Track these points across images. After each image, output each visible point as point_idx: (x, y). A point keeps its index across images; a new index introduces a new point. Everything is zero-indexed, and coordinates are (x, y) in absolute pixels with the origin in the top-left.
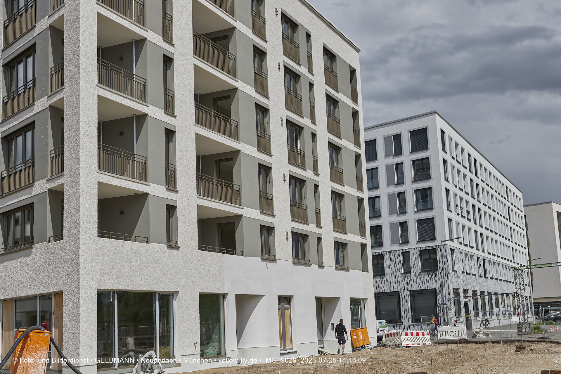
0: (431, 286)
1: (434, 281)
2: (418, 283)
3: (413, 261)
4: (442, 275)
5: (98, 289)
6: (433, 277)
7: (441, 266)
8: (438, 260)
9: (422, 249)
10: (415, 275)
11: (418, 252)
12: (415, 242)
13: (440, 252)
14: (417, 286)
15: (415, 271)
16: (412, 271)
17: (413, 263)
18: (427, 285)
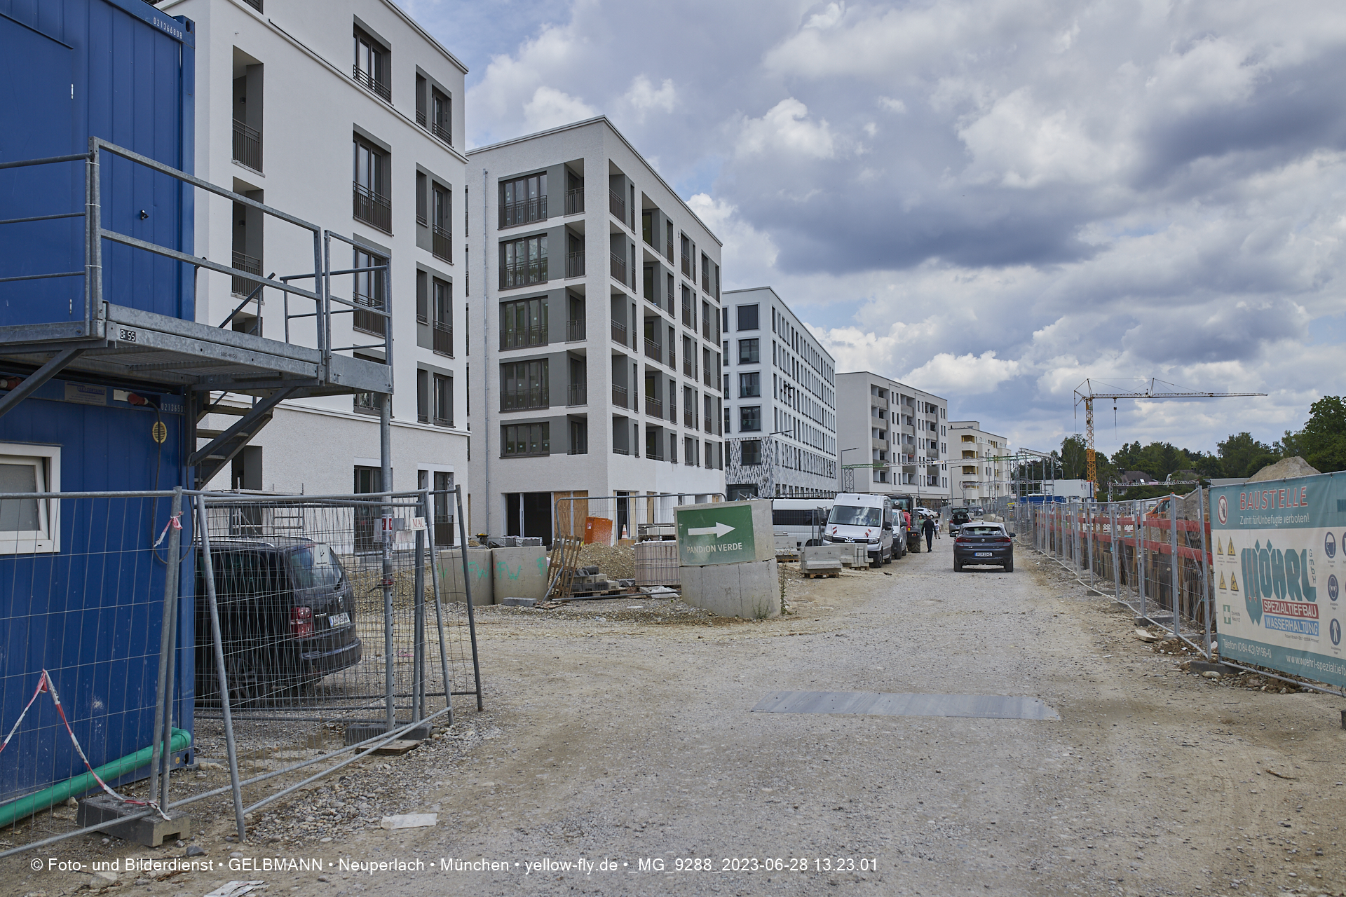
0: (753, 481)
1: (756, 476)
2: (737, 477)
3: (734, 452)
4: (766, 469)
6: (755, 471)
7: (765, 460)
8: (762, 452)
9: (744, 440)
10: (735, 468)
11: (739, 443)
12: (737, 431)
13: (765, 445)
14: (736, 480)
15: (735, 464)
16: (731, 464)
17: (734, 454)
18: (748, 479)
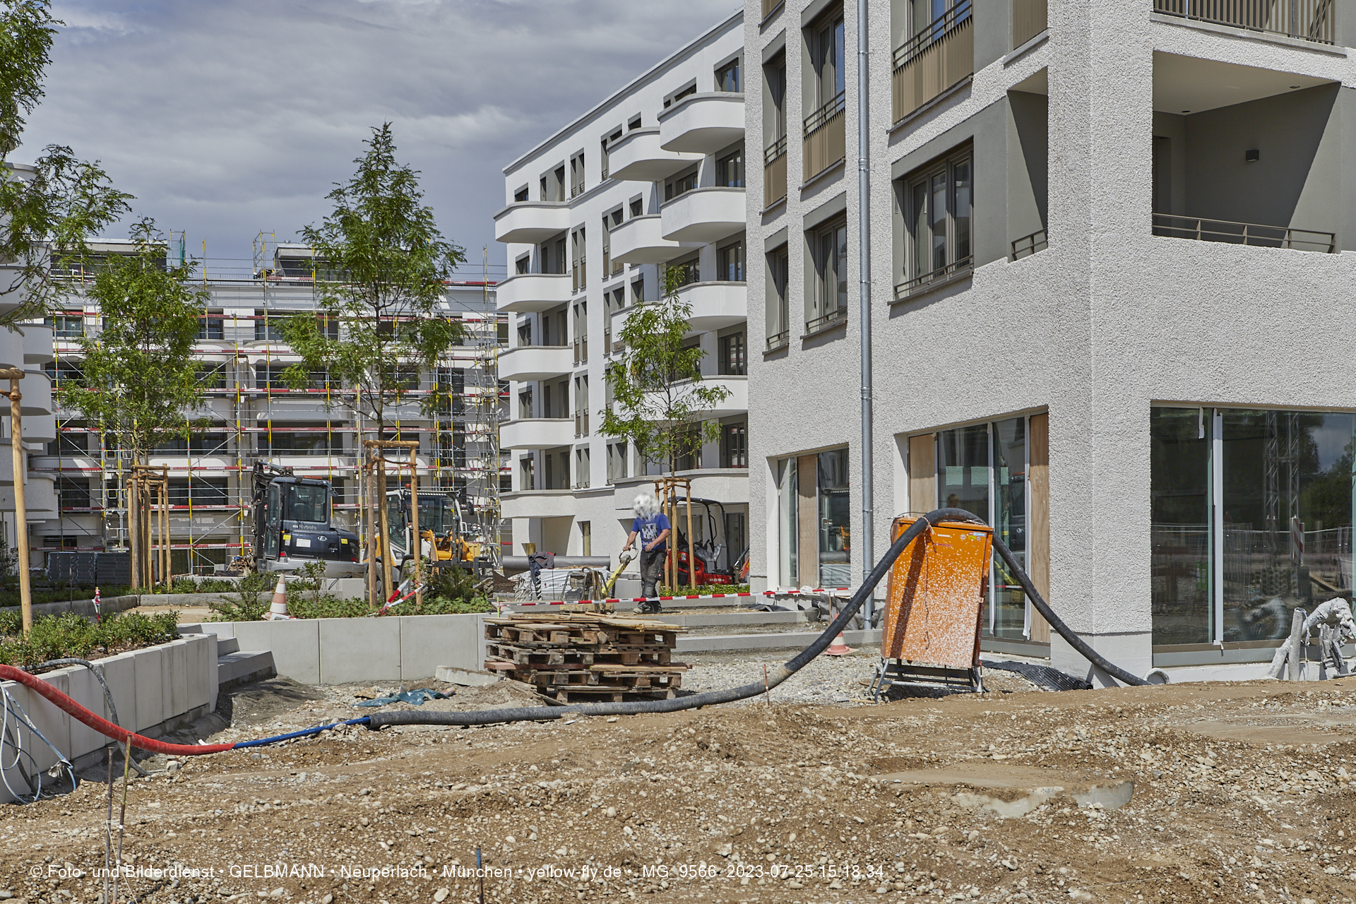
5: (1152, 401)
